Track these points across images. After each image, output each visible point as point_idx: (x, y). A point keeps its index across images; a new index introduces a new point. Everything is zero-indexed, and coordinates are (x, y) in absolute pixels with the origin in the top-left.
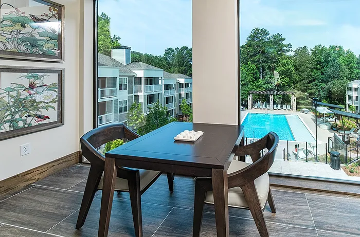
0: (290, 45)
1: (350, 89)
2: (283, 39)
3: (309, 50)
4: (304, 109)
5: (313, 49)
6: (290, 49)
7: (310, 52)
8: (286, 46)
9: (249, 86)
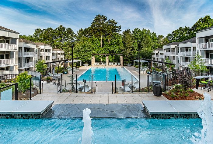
0: (120, 26)
1: (154, 54)
2: (116, 23)
3: (131, 31)
4: (128, 64)
5: (134, 31)
6: (120, 29)
7: (132, 32)
8: (117, 27)
9: (93, 51)
